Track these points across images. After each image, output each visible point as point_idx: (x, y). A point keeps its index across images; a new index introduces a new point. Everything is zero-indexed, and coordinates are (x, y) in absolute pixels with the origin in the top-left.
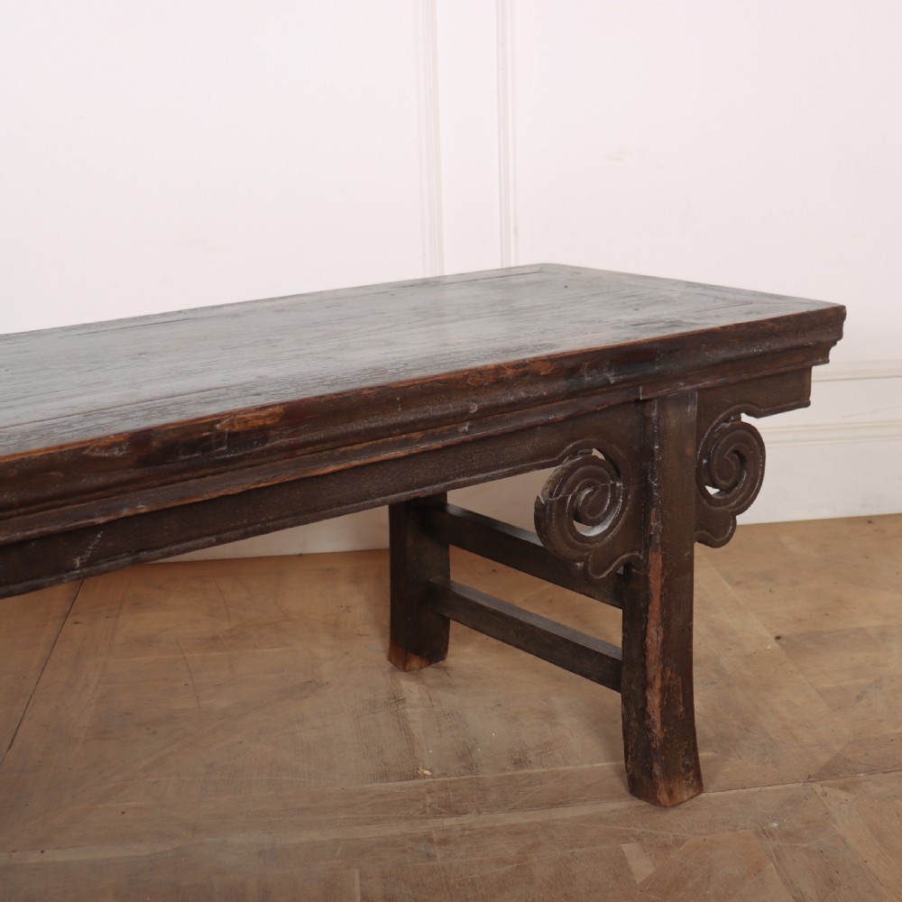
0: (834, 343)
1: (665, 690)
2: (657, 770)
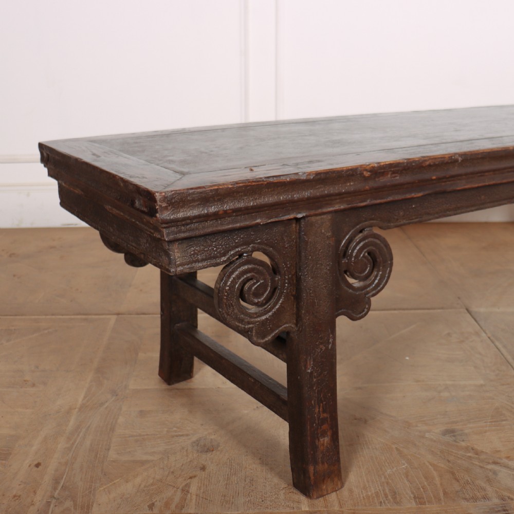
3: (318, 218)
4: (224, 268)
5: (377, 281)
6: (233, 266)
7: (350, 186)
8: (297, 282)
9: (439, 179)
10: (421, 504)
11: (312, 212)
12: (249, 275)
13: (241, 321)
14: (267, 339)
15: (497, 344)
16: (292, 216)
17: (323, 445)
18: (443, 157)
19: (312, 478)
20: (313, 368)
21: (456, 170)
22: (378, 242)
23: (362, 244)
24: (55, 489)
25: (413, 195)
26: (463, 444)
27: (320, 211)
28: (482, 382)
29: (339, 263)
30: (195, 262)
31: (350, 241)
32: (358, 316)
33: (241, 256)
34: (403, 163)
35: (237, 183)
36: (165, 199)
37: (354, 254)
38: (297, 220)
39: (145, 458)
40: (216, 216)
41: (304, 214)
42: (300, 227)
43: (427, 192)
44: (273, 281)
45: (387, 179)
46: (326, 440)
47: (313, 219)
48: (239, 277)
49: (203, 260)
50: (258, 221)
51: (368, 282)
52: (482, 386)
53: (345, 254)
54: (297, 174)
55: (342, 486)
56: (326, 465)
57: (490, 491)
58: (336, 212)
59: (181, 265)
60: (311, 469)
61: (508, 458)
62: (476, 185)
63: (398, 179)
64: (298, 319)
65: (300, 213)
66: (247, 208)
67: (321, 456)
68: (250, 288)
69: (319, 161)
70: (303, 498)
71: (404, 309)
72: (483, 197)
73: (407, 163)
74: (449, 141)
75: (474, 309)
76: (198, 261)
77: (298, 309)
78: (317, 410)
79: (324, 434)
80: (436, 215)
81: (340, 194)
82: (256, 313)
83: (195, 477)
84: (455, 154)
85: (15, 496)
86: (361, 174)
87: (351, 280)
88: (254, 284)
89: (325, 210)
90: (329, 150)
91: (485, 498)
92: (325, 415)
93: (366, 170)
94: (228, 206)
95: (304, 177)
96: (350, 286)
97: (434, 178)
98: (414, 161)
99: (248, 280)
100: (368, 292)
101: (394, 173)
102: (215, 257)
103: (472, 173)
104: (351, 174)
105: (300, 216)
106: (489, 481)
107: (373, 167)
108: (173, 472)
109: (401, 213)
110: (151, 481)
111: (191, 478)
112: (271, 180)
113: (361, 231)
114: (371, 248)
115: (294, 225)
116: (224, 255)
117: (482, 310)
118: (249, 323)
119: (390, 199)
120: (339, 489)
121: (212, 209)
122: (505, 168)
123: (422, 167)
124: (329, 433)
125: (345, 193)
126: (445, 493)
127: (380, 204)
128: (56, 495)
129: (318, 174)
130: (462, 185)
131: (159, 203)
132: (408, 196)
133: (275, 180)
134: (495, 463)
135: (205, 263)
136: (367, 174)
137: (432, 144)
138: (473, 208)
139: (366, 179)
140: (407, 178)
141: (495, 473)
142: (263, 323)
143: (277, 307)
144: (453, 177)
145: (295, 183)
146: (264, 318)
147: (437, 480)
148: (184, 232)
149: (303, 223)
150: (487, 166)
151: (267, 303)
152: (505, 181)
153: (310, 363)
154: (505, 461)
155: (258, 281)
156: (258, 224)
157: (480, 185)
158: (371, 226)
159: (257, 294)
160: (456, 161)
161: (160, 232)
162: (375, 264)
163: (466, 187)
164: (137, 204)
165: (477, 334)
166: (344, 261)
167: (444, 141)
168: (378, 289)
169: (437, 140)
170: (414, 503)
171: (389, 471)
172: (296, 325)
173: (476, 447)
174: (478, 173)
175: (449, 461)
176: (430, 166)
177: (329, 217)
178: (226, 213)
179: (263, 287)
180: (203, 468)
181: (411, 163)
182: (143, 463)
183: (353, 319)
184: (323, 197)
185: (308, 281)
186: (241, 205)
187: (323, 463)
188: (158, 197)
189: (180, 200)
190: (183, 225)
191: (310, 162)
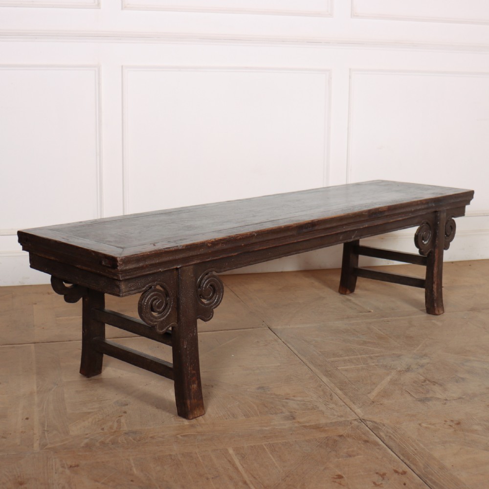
0: (471, 200)
1: (437, 284)
2: (435, 305)
3: (187, 267)
4: (142, 294)
5: (216, 300)
6: (148, 293)
7: (202, 251)
8: (177, 300)
9: (245, 245)
10: (248, 417)
11: (184, 265)
12: (155, 297)
13: (152, 321)
14: (164, 330)
15: (288, 345)
16: (175, 267)
17: (194, 388)
18: (247, 234)
19: (189, 407)
20: (187, 345)
21: (254, 240)
22: (216, 279)
23: (207, 281)
24: (44, 427)
25: (233, 254)
26: (269, 392)
27: (187, 264)
28: (279, 364)
29: (197, 291)
30: (131, 291)
31: (202, 279)
32: (208, 319)
33: (151, 288)
34: (227, 238)
35: (151, 252)
36: (122, 260)
37: (204, 286)
38: (177, 269)
39: (89, 411)
40: (142, 268)
41: (180, 266)
42: (178, 272)
43: (239, 253)
44: (166, 300)
45: (219, 247)
46: (195, 386)
47: (184, 268)
48: (150, 298)
49: (135, 290)
50: (160, 270)
51: (211, 301)
52: (279, 366)
53: (199, 287)
54: (177, 246)
55: (205, 414)
56: (196, 400)
57: (284, 410)
58: (195, 264)
59: (125, 292)
60: (188, 402)
61: (294, 396)
62: (265, 248)
63: (225, 246)
64: (179, 320)
65: (178, 265)
66: (156, 264)
67: (193, 394)
68: (156, 304)
69: (185, 239)
70: (184, 420)
71: (228, 330)
72: (270, 254)
73: (229, 238)
74: (250, 224)
75: (273, 327)
76: (132, 290)
77: (178, 315)
78: (190, 369)
79: (194, 383)
80: (245, 265)
81: (197, 255)
82: (158, 317)
83: (122, 416)
84: (253, 232)
85: (22, 432)
86: (207, 245)
87: (204, 300)
88: (157, 302)
89: (190, 264)
90: (187, 233)
91: (282, 413)
92: (194, 372)
93: (209, 243)
94: (148, 263)
95: (180, 248)
96: (203, 303)
97: (243, 245)
98: (232, 237)
99: (154, 300)
100: (212, 306)
101: (223, 243)
102: (140, 288)
103: (262, 241)
104: (202, 245)
105: (178, 267)
106: (283, 406)
107: (212, 241)
108: (108, 415)
109: (227, 264)
110: (97, 420)
111: (120, 417)
112: (166, 250)
113: (207, 274)
114: (212, 283)
115: (175, 272)
116: (144, 287)
117: (279, 327)
118: (155, 322)
119: (221, 257)
120: (203, 415)
121: (141, 264)
122: (280, 238)
123: (237, 240)
124: (196, 382)
125: (199, 255)
126: (260, 413)
127: (217, 259)
128: (46, 429)
129: (187, 246)
130: (257, 248)
131: (119, 262)
132: (230, 255)
133: (168, 250)
134: (286, 399)
135: (135, 291)
136: (209, 245)
137: (240, 227)
138: (264, 260)
139: (209, 247)
140: (229, 246)
141: (287, 403)
142: (162, 322)
143: (168, 313)
144: (253, 244)
145: (177, 251)
146: (162, 319)
147: (256, 408)
148: (128, 276)
149: (180, 270)
150: (270, 237)
151: (163, 312)
152: (280, 244)
153: (185, 343)
154: (293, 398)
155: (159, 300)
156: (160, 271)
157: (267, 247)
158: (212, 271)
159: (159, 307)
160: (254, 235)
161: (118, 276)
162: (214, 291)
163: (260, 249)
164: (103, 263)
165: (276, 340)
166: (199, 290)
167: (247, 224)
168: (217, 304)
169: (243, 224)
170: (244, 417)
171: (229, 406)
172: (177, 323)
173: (276, 393)
174: (266, 241)
175: (261, 400)
176: (240, 239)
177: (192, 267)
178: (147, 266)
179: (161, 303)
180: (125, 412)
181: (231, 238)
182: (89, 413)
183: (205, 321)
184: (189, 257)
185: (183, 300)
186: (153, 262)
187: (194, 399)
188: (118, 259)
189: (128, 260)
190: (129, 273)
191: (181, 240)
